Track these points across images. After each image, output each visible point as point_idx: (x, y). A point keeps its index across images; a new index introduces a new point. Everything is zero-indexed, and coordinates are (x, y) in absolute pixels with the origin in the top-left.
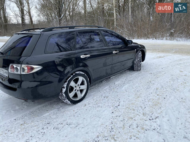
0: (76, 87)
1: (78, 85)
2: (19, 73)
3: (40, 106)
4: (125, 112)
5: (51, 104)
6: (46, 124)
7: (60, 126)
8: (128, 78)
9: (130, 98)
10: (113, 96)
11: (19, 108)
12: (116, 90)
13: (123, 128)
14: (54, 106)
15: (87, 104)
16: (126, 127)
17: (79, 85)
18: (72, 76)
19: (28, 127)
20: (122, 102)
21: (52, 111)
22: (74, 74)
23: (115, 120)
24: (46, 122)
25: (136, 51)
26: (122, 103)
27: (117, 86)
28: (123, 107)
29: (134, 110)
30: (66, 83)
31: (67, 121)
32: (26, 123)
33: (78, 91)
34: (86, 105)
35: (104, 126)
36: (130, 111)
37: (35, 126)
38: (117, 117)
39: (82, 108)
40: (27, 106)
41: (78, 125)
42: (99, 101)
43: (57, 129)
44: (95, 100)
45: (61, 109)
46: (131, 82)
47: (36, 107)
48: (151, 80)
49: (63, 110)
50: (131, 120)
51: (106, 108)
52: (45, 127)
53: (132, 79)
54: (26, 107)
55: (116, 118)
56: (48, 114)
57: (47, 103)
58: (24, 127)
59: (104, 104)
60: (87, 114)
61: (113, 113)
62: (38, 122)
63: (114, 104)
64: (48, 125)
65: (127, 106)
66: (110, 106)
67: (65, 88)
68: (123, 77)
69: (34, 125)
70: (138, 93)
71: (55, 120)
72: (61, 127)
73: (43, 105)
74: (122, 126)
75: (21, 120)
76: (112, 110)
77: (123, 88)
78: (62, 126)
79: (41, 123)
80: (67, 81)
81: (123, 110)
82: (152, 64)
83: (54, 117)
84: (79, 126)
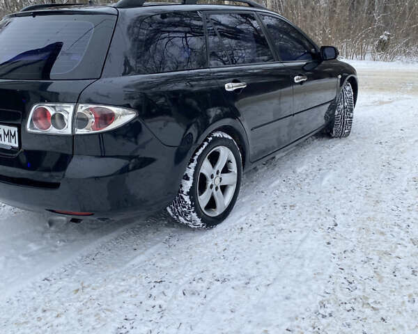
0: (212, 176)
1: (218, 173)
2: (67, 131)
3: (105, 239)
4: (362, 240)
5: (136, 231)
6: (152, 284)
7: (198, 286)
8: (322, 155)
9: (358, 206)
10: (306, 204)
11: (40, 247)
12: (306, 187)
13: (378, 279)
14: (149, 235)
15: (244, 226)
16: (385, 275)
17: (220, 171)
18: (206, 144)
19: (101, 295)
20: (342, 216)
21: (151, 251)
22: (210, 139)
23: (347, 261)
24: (149, 280)
25: (341, 79)
26: (341, 219)
27: (304, 176)
28: (351, 229)
29: (382, 233)
30: (193, 165)
31: (211, 273)
32: (89, 286)
33: (217, 189)
34: (242, 228)
35: (324, 277)
36: (374, 237)
37: (123, 291)
38: (348, 254)
39: (234, 237)
40: (64, 241)
41: (250, 279)
42: (274, 216)
43: (193, 294)
44: (262, 216)
45: (173, 241)
46: (338, 165)
47: (95, 243)
48: (389, 158)
49: (182, 245)
50: (387, 257)
51: (305, 234)
52: (155, 292)
53: (334, 158)
54: (62, 243)
55: (344, 255)
56: (141, 258)
57: (121, 231)
58: (87, 296)
59: (293, 223)
60: (259, 251)
61: (329, 243)
62: (124, 280)
63: (319, 221)
64: (161, 287)
65: (359, 226)
66: (313, 226)
67: (191, 178)
68: (310, 155)
69: (116, 288)
70: (373, 193)
71: (174, 273)
72: (204, 289)
73: (114, 235)
74: (372, 274)
75: (66, 279)
76: (325, 239)
77: (325, 182)
78: (205, 285)
79: (136, 282)
80: (195, 158)
81: (353, 235)
82: (370, 119)
83: (167, 263)
84: (252, 281)
